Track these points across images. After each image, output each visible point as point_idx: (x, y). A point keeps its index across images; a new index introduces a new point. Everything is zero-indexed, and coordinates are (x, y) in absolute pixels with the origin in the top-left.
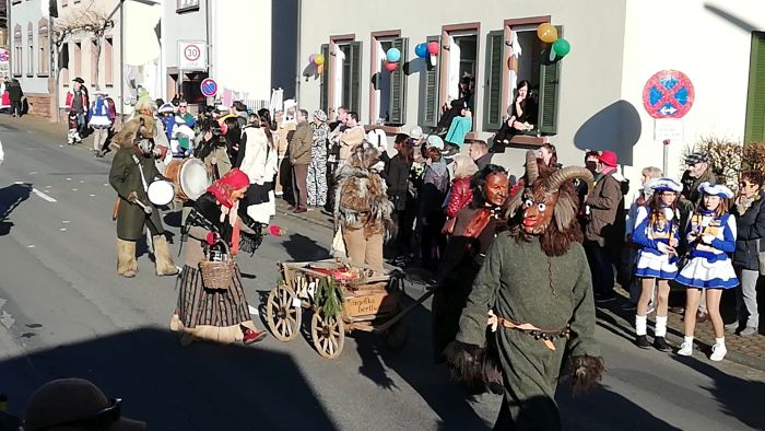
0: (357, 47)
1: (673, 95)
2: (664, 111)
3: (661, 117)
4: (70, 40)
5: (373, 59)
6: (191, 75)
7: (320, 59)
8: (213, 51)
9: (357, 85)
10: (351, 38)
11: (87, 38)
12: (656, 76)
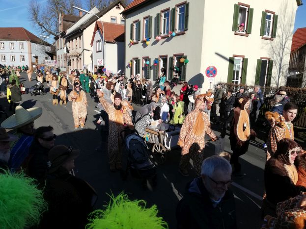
0: (139, 60)
1: (212, 72)
2: (210, 75)
3: (210, 77)
4: (71, 59)
5: (143, 63)
6: (100, 67)
7: (130, 63)
8: (105, 61)
9: (139, 70)
10: (137, 58)
11: (75, 58)
12: (209, 67)
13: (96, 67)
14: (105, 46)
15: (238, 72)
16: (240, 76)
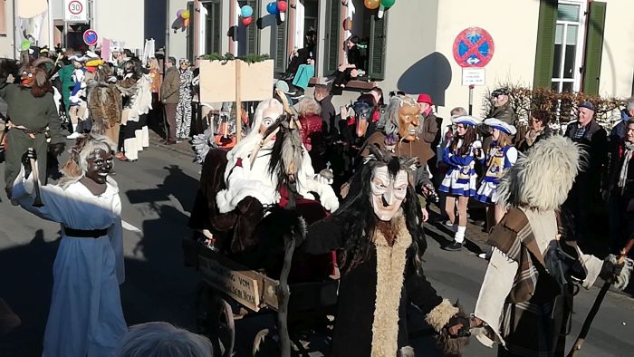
0: (218, 5)
1: (476, 48)
2: (469, 61)
3: (468, 66)
5: (231, 15)
6: (75, 26)
7: (186, 14)
9: (218, 37)
12: (464, 33)
13: (61, 28)
15: (571, 50)
16: (578, 63)
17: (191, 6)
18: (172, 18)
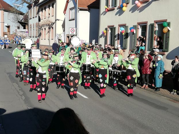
4: (43, 28)
5: (119, 32)
7: (105, 31)
8: (77, 30)
9: (114, 38)
10: (113, 26)
11: (47, 28)
13: (68, 37)
14: (78, 14)
17: (106, 29)
18: (101, 33)
